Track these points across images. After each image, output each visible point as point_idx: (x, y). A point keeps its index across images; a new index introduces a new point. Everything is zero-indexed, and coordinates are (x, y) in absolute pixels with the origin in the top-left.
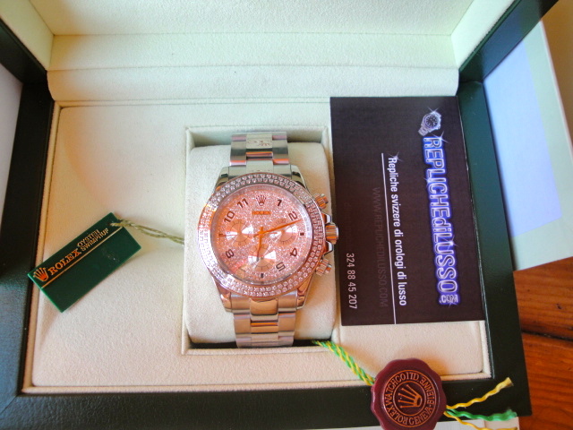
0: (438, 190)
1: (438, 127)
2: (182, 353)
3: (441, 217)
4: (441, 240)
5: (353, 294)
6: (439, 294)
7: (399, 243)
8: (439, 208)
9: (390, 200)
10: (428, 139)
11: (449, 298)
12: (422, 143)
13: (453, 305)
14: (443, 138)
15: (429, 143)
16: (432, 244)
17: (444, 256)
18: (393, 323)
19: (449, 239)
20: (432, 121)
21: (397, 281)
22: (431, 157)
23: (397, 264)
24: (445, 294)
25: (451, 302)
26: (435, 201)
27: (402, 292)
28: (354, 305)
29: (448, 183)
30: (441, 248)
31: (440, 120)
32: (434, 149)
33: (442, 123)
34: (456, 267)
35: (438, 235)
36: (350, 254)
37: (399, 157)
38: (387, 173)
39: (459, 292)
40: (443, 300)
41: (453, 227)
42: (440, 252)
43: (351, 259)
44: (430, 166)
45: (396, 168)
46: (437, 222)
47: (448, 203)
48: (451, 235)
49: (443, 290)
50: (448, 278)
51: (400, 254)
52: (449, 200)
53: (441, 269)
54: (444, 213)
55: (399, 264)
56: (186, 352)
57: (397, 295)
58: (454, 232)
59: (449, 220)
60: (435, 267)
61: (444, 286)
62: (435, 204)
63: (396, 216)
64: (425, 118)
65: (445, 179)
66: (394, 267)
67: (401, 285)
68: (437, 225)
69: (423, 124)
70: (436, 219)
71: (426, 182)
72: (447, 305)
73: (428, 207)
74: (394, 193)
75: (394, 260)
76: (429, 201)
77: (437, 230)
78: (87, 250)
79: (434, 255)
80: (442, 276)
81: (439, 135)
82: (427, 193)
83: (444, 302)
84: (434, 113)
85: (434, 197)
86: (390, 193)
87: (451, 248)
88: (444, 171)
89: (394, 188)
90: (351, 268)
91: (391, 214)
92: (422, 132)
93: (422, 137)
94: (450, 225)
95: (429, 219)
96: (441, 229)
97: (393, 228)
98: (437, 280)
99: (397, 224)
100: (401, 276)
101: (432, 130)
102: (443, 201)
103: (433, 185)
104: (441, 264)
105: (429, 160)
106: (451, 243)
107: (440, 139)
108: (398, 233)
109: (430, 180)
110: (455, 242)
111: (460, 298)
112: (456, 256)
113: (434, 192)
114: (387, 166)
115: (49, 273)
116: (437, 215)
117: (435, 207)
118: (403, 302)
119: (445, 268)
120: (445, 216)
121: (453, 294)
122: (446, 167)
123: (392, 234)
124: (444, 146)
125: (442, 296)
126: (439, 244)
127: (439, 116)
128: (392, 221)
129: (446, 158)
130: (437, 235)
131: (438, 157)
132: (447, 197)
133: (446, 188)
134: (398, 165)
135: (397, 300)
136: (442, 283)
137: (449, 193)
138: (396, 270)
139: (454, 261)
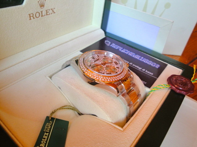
0: (126, 51)
1: (110, 43)
4: (140, 58)
6: (155, 67)
7: (134, 65)
8: (131, 54)
10: (111, 46)
12: (111, 47)
15: (112, 46)
16: (140, 61)
18: (157, 79)
22: (116, 48)
25: (159, 66)
26: (128, 54)
27: (149, 72)
28: (145, 82)
29: (126, 49)
31: (108, 41)
32: (115, 46)
33: (110, 42)
39: (157, 64)
41: (138, 55)
42: (143, 61)
44: (118, 49)
47: (131, 52)
48: (140, 57)
49: (154, 66)
50: (152, 63)
51: (138, 67)
52: (131, 51)
53: (148, 63)
54: (133, 54)
55: (140, 68)
57: (149, 74)
58: (140, 55)
60: (147, 64)
63: (126, 61)
64: (105, 43)
66: (140, 70)
67: (146, 71)
70: (133, 56)
72: (159, 68)
73: (129, 56)
75: (138, 69)
76: (127, 55)
77: (136, 58)
79: (143, 62)
80: (150, 64)
82: (125, 54)
85: (127, 53)
88: (122, 48)
94: (137, 55)
99: (128, 62)
100: (144, 70)
103: (124, 52)
104: (146, 62)
105: (117, 48)
106: (142, 58)
107: (113, 44)
108: (131, 64)
109: (122, 51)
110: (143, 57)
111: (159, 64)
112: (146, 59)
113: (126, 52)
119: (148, 62)
124: (116, 44)
125: (156, 67)
126: (141, 60)
127: (107, 41)
129: (119, 46)
130: (138, 58)
132: (129, 51)
133: (127, 50)
135: (151, 74)
136: (152, 65)
137: (129, 50)
138: (141, 70)
139: (148, 60)
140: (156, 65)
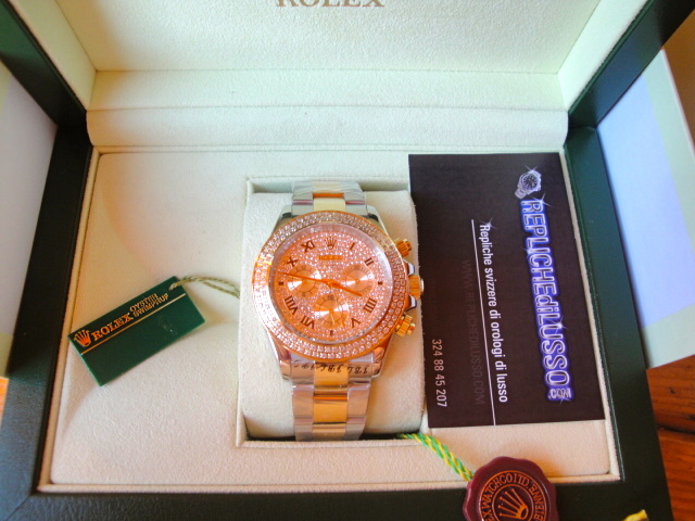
0: (541, 263)
1: (538, 188)
2: (237, 445)
3: (546, 295)
4: (547, 322)
5: (441, 388)
6: (548, 388)
7: (495, 327)
8: (543, 283)
9: (483, 275)
10: (526, 203)
11: (560, 392)
12: (520, 208)
13: (565, 401)
14: (545, 200)
15: (528, 207)
16: (537, 327)
17: (551, 341)
18: (492, 424)
19: (557, 321)
20: (530, 182)
21: (495, 372)
22: (531, 223)
23: (494, 352)
24: (555, 388)
25: (563, 397)
26: (538, 275)
27: (502, 386)
28: (443, 403)
29: (552, 254)
30: (547, 332)
31: (540, 180)
32: (534, 214)
33: (542, 184)
34: (567, 354)
35: (543, 316)
36: (437, 340)
37: (493, 224)
38: (479, 243)
39: (571, 385)
40: (553, 394)
41: (561, 306)
42: (546, 336)
43: (437, 345)
44: (531, 234)
45: (489, 237)
46: (542, 301)
47: (553, 278)
48: (559, 315)
49: (552, 382)
50: (557, 368)
51: (497, 340)
52: (555, 274)
53: (549, 358)
54: (550, 290)
55: (497, 352)
56: (241, 443)
57: (496, 390)
58: (562, 312)
59: (555, 298)
60: (541, 355)
61: (553, 378)
62: (538, 279)
63: (492, 293)
64: (522, 179)
65: (549, 250)
66: (491, 356)
67: (501, 378)
68: (541, 304)
69: (520, 185)
70: (540, 297)
71: (526, 253)
72: (557, 401)
73: (530, 283)
74: (488, 267)
75: (491, 347)
76: (531, 275)
77: (542, 310)
78: (141, 316)
79: (540, 340)
80: (550, 366)
81: (540, 198)
82: (528, 266)
83: (554, 397)
84: (532, 172)
85: (536, 268)
86: (483, 267)
87: (560, 332)
88: (547, 240)
89: (487, 261)
90: (439, 357)
91: (485, 292)
92: (520, 194)
93: (520, 200)
94: (557, 303)
95: (532, 297)
96: (546, 308)
97: (488, 309)
98: (544, 371)
99: (493, 303)
100: (500, 366)
101: (530, 192)
102: (547, 275)
103: (534, 257)
104: (548, 351)
105: (529, 227)
106: (560, 326)
107: (541, 202)
108: (495, 314)
109: (531, 251)
110: (564, 324)
111: (573, 392)
112: (566, 341)
113: (537, 264)
114: (478, 235)
115: (92, 338)
116: (541, 292)
117: (538, 283)
118: (503, 399)
119: (553, 356)
120: (550, 293)
121: (565, 387)
122: (550, 235)
123: (487, 315)
124: (546, 211)
125: (552, 391)
126: (544, 327)
127: (538, 176)
128: (486, 300)
129: (548, 224)
131: (540, 223)
132: (552, 270)
133: (550, 260)
134: (491, 234)
135: (496, 396)
136: (551, 374)
137: (554, 265)
138: (493, 359)
139: (564, 347)
140: (561, 386)
